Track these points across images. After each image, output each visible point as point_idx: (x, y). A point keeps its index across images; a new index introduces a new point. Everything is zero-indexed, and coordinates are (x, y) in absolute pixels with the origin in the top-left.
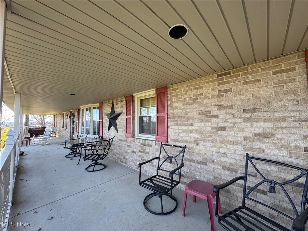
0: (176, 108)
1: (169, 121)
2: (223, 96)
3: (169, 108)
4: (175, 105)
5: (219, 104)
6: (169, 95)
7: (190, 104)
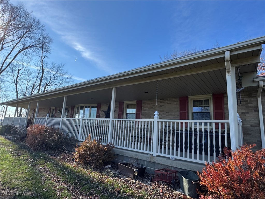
0: (145, 110)
1: (142, 116)
2: (161, 107)
3: (142, 110)
4: (145, 109)
5: (160, 110)
6: (143, 104)
7: (151, 109)
